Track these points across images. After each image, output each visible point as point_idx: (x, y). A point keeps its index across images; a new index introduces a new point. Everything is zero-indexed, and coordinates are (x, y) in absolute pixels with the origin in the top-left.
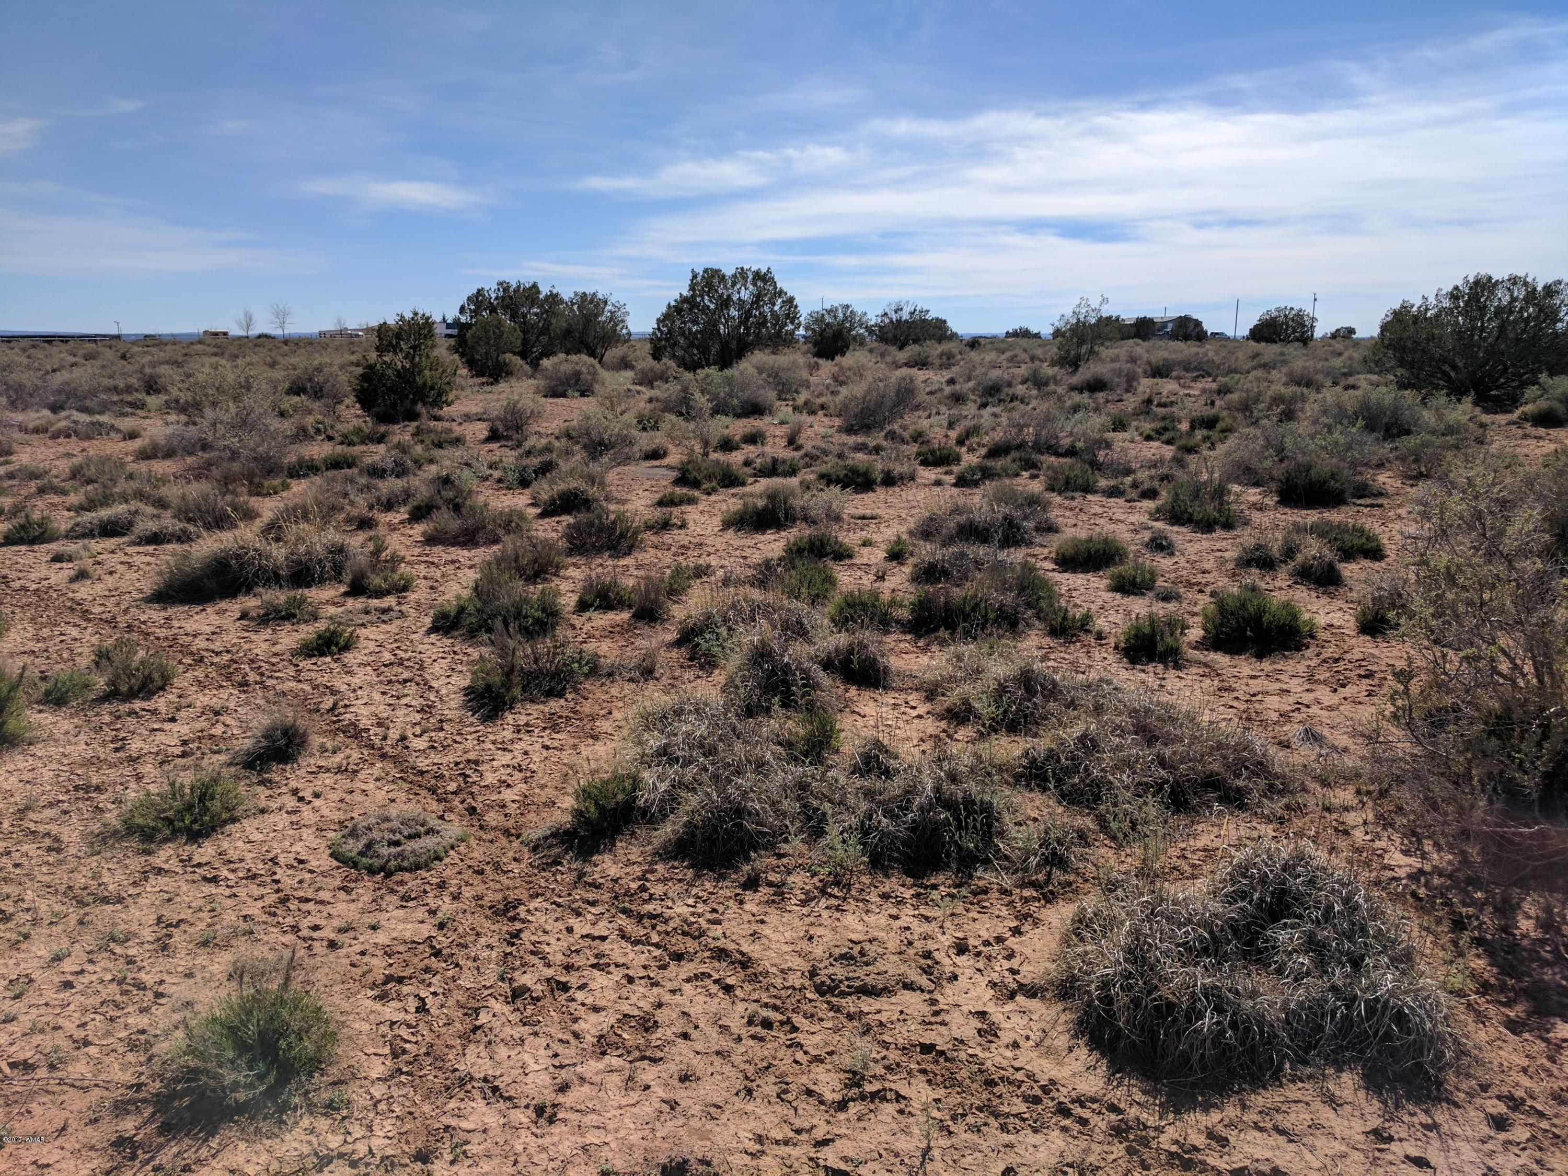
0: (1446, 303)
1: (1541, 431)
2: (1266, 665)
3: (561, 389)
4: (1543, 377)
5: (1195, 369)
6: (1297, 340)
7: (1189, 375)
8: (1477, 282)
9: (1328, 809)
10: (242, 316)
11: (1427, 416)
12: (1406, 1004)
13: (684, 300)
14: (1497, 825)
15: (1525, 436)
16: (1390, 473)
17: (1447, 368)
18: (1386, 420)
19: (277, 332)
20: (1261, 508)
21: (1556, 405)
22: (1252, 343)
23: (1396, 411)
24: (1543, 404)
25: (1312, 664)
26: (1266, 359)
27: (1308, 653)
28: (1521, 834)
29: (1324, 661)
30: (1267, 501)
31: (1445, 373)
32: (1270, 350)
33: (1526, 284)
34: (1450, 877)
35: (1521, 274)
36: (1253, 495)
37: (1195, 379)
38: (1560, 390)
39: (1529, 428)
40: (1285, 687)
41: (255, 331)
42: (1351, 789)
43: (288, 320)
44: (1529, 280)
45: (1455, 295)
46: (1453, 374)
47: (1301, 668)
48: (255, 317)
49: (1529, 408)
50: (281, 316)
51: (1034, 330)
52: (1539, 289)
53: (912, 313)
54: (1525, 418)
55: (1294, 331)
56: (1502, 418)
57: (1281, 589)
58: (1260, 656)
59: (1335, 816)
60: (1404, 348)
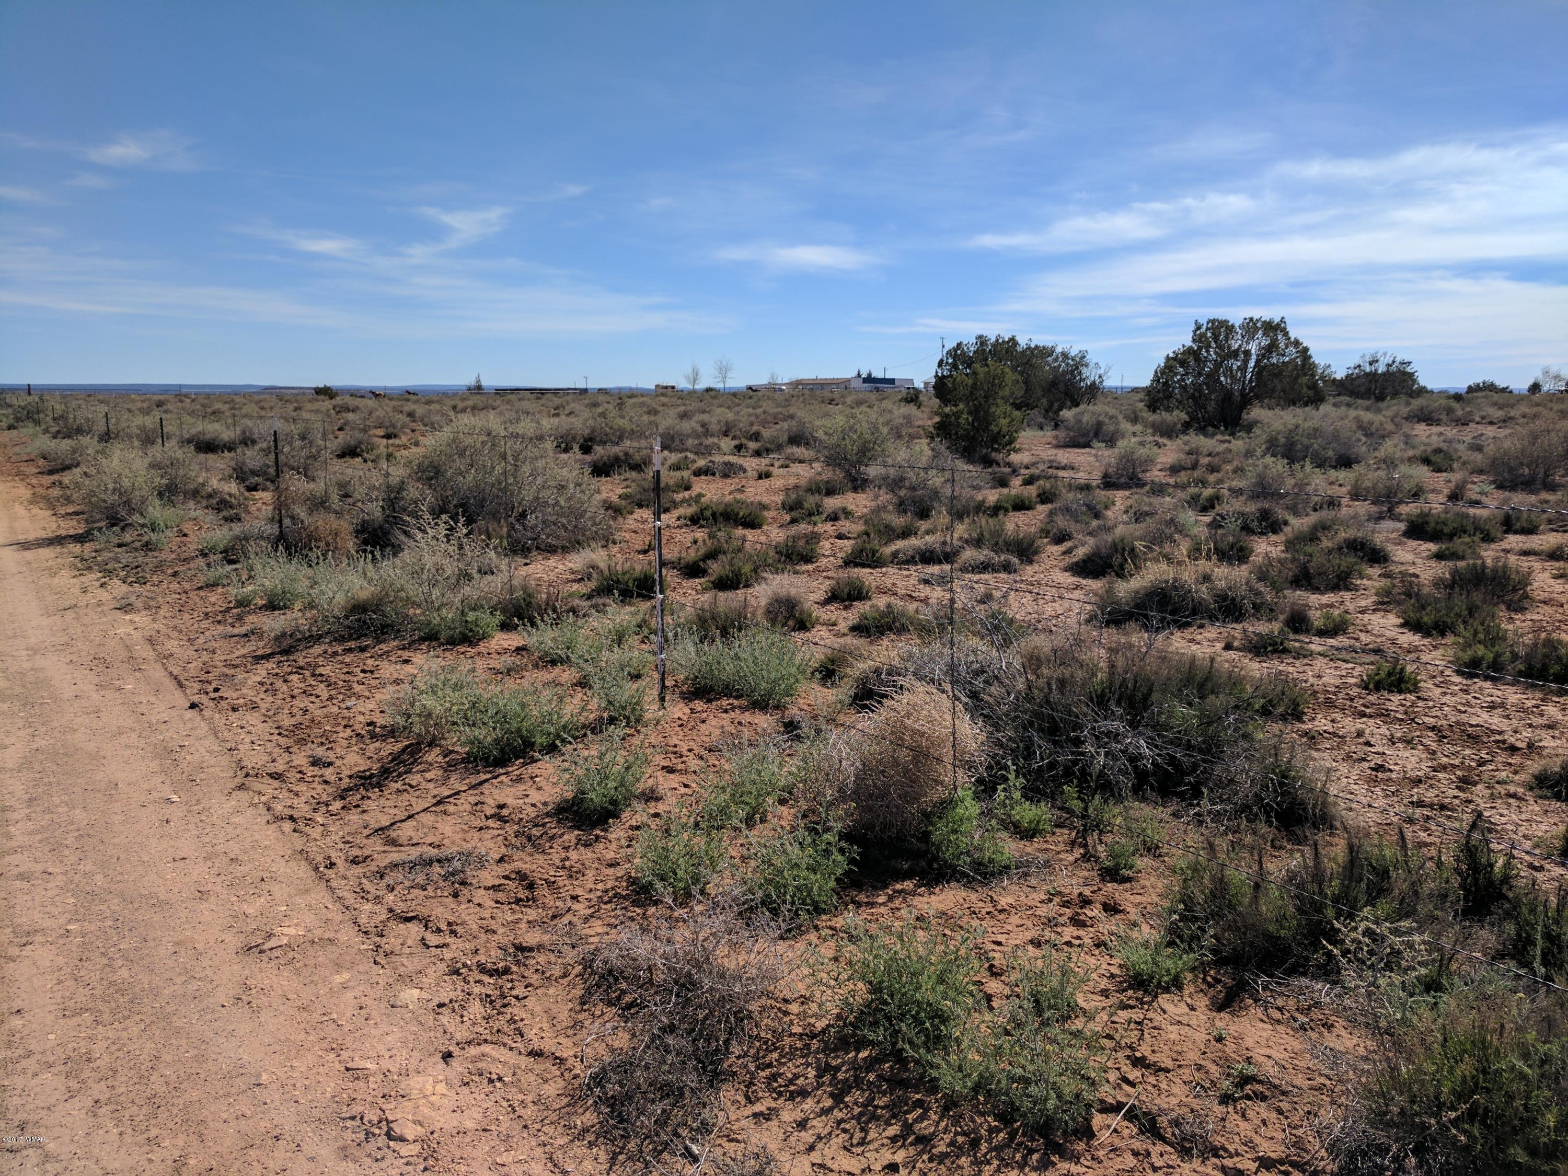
3: (1082, 440)
10: (690, 371)
13: (1189, 351)
19: (720, 386)
41: (701, 385)
43: (729, 375)
48: (701, 372)
50: (724, 371)
51: (1501, 384)
53: (1389, 365)
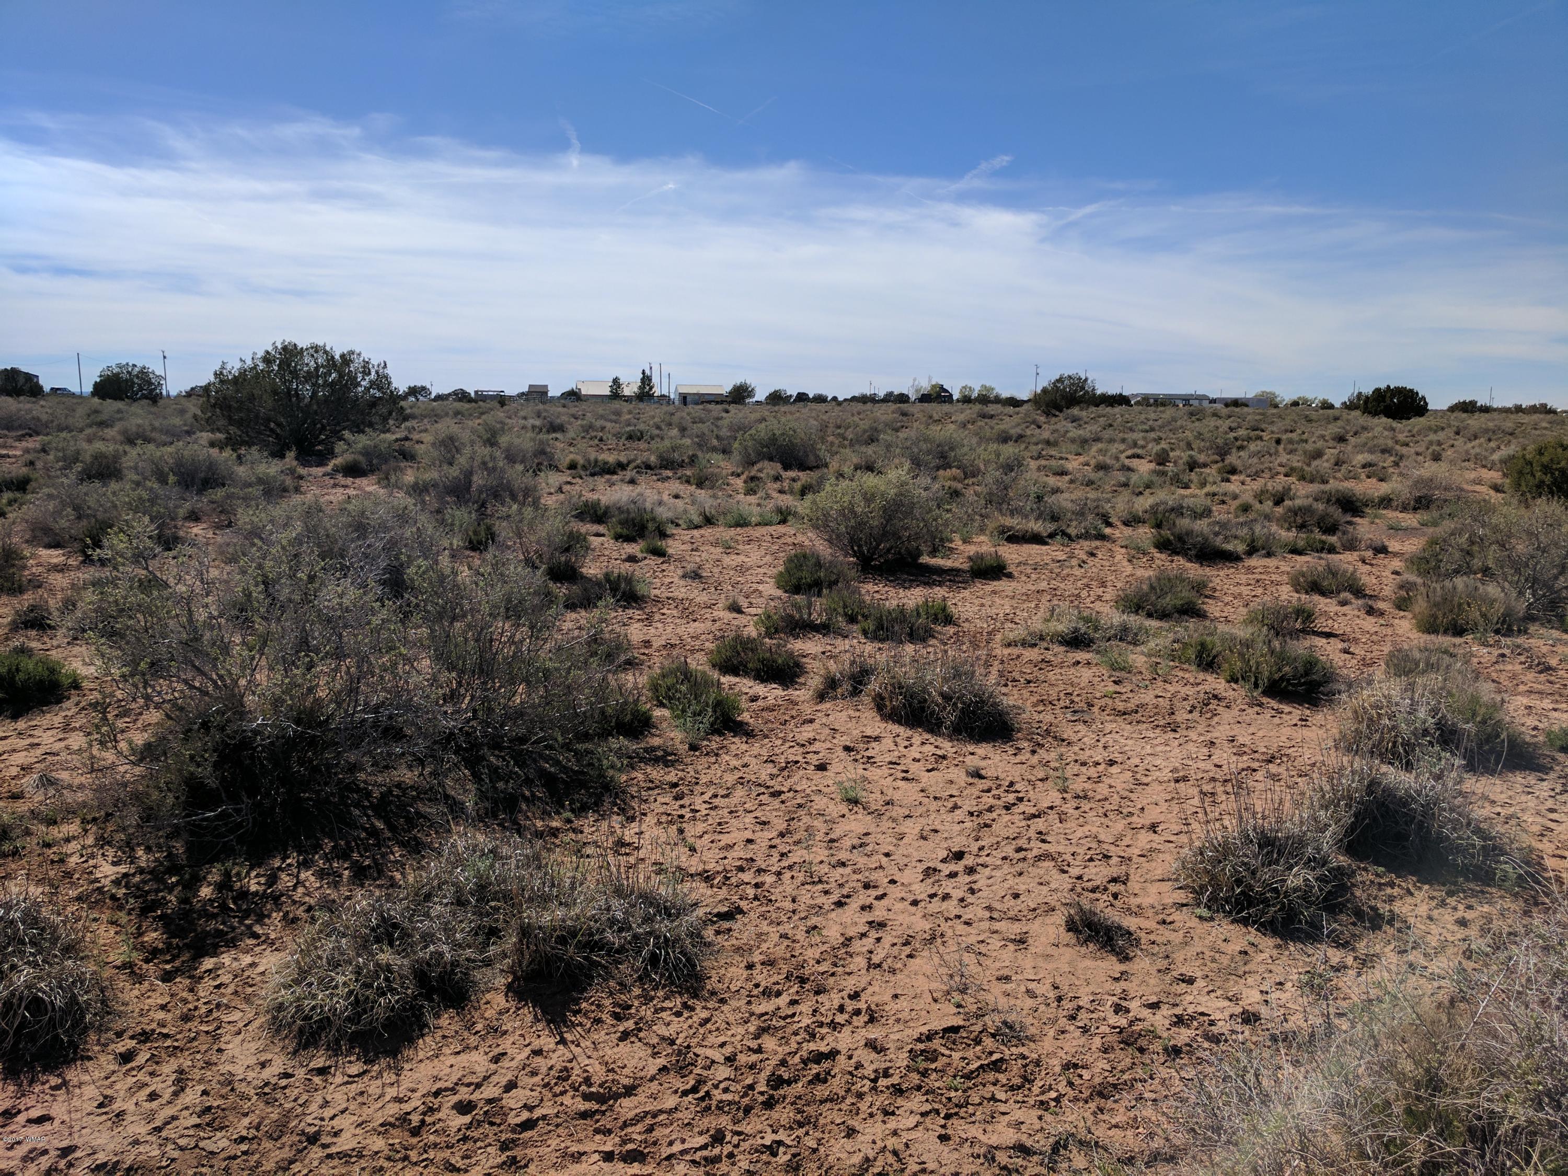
0: (261, 366)
1: (349, 481)
2: (21, 724)
4: (347, 434)
5: (20, 427)
6: (145, 397)
7: (14, 434)
8: (285, 348)
9: (48, 845)
11: (241, 471)
12: (40, 990)
14: (188, 816)
15: (335, 486)
16: (204, 526)
17: (272, 425)
18: (202, 475)
20: (60, 569)
21: (361, 458)
22: (96, 400)
23: (212, 465)
24: (348, 457)
25: (70, 714)
26: (104, 417)
27: (66, 704)
28: (207, 819)
29: (83, 709)
30: (70, 562)
31: (272, 430)
32: (111, 406)
33: (326, 352)
34: (151, 873)
35: (321, 344)
36: (55, 556)
37: (20, 439)
38: (360, 445)
39: (340, 479)
40: (36, 741)
42: (78, 821)
44: (328, 348)
45: (267, 359)
46: (278, 431)
47: (58, 720)
49: (338, 461)
52: (337, 357)
54: (336, 470)
55: (141, 389)
56: (319, 471)
57: (59, 646)
58: (15, 717)
59: (55, 849)
60: (230, 407)
